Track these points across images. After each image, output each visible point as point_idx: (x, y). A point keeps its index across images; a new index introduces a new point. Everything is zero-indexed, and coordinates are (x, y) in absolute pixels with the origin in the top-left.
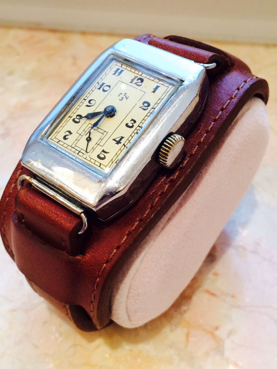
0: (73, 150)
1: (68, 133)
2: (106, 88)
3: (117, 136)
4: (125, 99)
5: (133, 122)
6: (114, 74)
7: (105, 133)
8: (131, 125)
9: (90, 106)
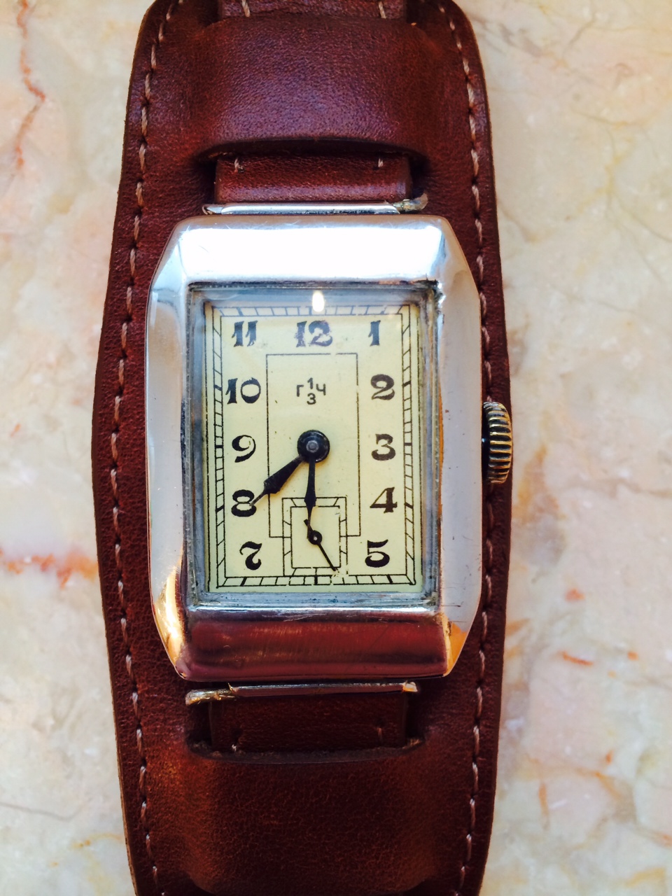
0: (294, 580)
1: (249, 551)
2: (251, 391)
4: (319, 395)
5: (384, 442)
6: (239, 343)
8: (386, 451)
9: (247, 457)
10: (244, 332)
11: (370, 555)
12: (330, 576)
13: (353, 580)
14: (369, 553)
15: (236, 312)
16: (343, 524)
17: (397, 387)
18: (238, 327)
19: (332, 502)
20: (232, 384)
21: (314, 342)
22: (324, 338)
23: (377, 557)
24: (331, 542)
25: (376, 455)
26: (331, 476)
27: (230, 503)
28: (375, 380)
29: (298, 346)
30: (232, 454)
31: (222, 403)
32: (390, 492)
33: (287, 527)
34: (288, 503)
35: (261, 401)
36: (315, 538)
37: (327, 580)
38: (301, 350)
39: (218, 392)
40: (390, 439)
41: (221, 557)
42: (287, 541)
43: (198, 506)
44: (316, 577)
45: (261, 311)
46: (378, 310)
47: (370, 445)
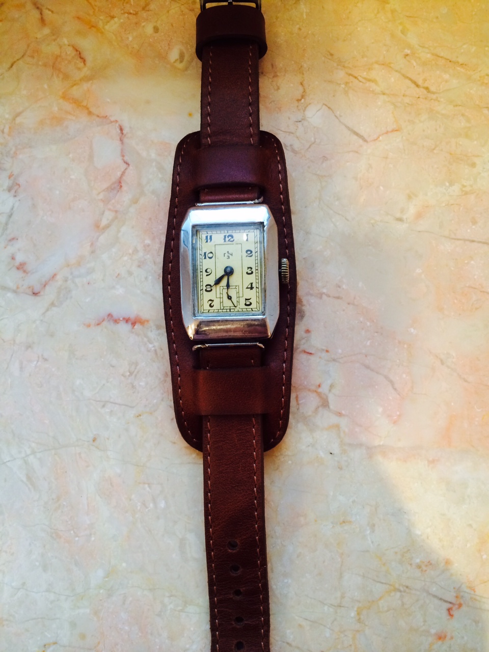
0: (223, 310)
1: (210, 302)
2: (210, 255)
3: (247, 284)
4: (230, 256)
5: (250, 269)
6: (207, 242)
7: (237, 287)
8: (250, 272)
9: (210, 274)
10: (209, 239)
13: (241, 310)
14: (246, 302)
15: (206, 233)
16: (238, 294)
17: (253, 253)
18: (207, 237)
19: (235, 287)
20: (205, 253)
21: (229, 240)
22: (232, 240)
23: (248, 303)
24: (234, 299)
25: (247, 273)
26: (234, 280)
27: (205, 288)
28: (247, 251)
30: (205, 274)
31: (202, 259)
32: (252, 284)
33: (221, 295)
34: (222, 288)
35: (214, 258)
36: (230, 298)
37: (233, 310)
38: (225, 243)
39: (201, 256)
40: (251, 268)
41: (202, 304)
42: (221, 299)
43: (195, 288)
44: (230, 309)
45: (213, 232)
46: (248, 231)
47: (246, 270)
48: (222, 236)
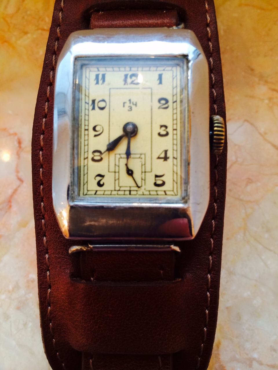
0: (120, 193)
1: (99, 178)
2: (102, 105)
3: (159, 151)
4: (134, 107)
5: (163, 128)
7: (143, 156)
8: (164, 133)
9: (99, 134)
10: (100, 79)
11: (156, 181)
12: (137, 191)
13: (148, 193)
14: (156, 180)
15: (96, 69)
16: (143, 166)
17: (170, 103)
18: (97, 76)
20: (94, 101)
21: (132, 83)
22: (137, 81)
23: (159, 182)
24: (137, 175)
25: (159, 134)
26: (138, 144)
27: (91, 156)
28: (160, 101)
29: (125, 84)
30: (92, 133)
31: (88, 110)
32: (166, 152)
33: (117, 168)
34: (118, 156)
35: (106, 110)
36: (130, 172)
37: (135, 193)
38: (126, 86)
39: (87, 105)
40: (166, 127)
41: (85, 181)
42: (117, 174)
43: (76, 156)
44: (130, 191)
45: (108, 69)
46: (162, 69)
47: (157, 129)
48: (122, 75)
